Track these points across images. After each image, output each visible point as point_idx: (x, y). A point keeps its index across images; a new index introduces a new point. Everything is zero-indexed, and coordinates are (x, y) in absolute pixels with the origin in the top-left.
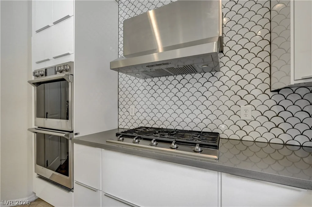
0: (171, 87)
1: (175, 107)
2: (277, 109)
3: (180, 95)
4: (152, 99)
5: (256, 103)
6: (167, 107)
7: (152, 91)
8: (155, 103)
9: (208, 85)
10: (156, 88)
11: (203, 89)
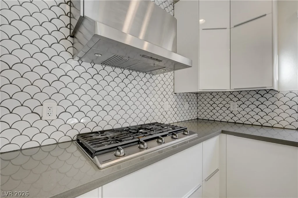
0: (118, 80)
2: (176, 103)
5: (169, 100)
7: (92, 82)
8: (98, 98)
9: (148, 84)
10: (98, 78)
11: (145, 87)
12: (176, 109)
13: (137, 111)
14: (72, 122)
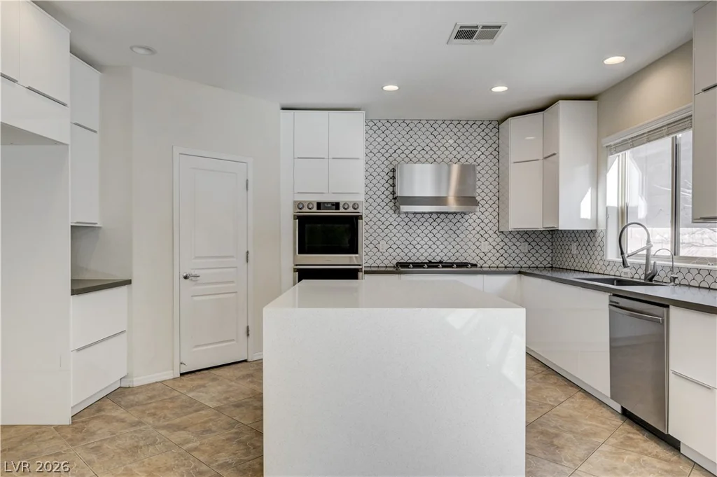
0: (426, 224)
1: (430, 243)
2: (502, 244)
3: (435, 231)
4: (406, 235)
5: (490, 240)
6: (422, 243)
7: (406, 227)
8: (410, 239)
9: (458, 224)
10: (411, 224)
11: (454, 228)
12: (502, 251)
13: (446, 251)
14: (394, 254)
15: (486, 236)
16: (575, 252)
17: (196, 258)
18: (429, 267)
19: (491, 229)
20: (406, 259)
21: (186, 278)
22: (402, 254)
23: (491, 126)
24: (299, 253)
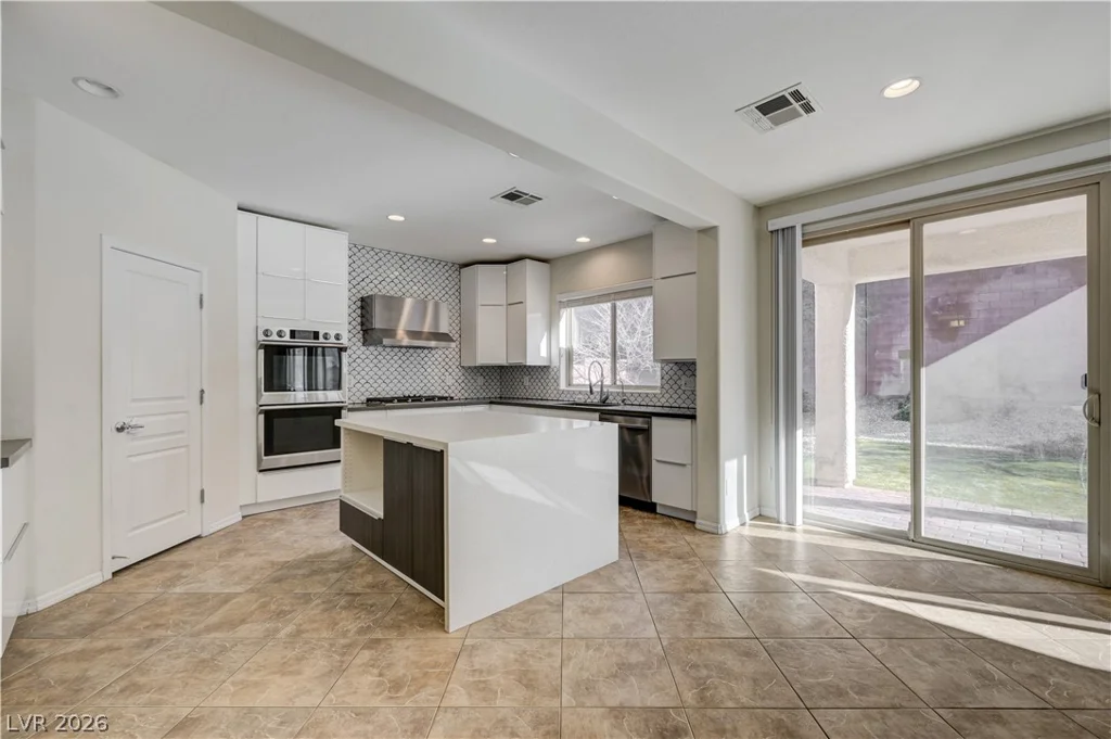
0: (396, 358)
1: (399, 377)
2: (463, 378)
3: (404, 366)
4: (375, 369)
5: (453, 374)
6: (392, 377)
7: (376, 361)
8: (380, 373)
9: (426, 359)
11: (422, 362)
12: (463, 385)
13: (414, 385)
14: (363, 390)
15: (450, 370)
16: (527, 383)
17: (134, 400)
18: (399, 401)
19: (454, 364)
20: (375, 395)
21: (120, 430)
22: (372, 389)
23: (453, 269)
24: (265, 391)
